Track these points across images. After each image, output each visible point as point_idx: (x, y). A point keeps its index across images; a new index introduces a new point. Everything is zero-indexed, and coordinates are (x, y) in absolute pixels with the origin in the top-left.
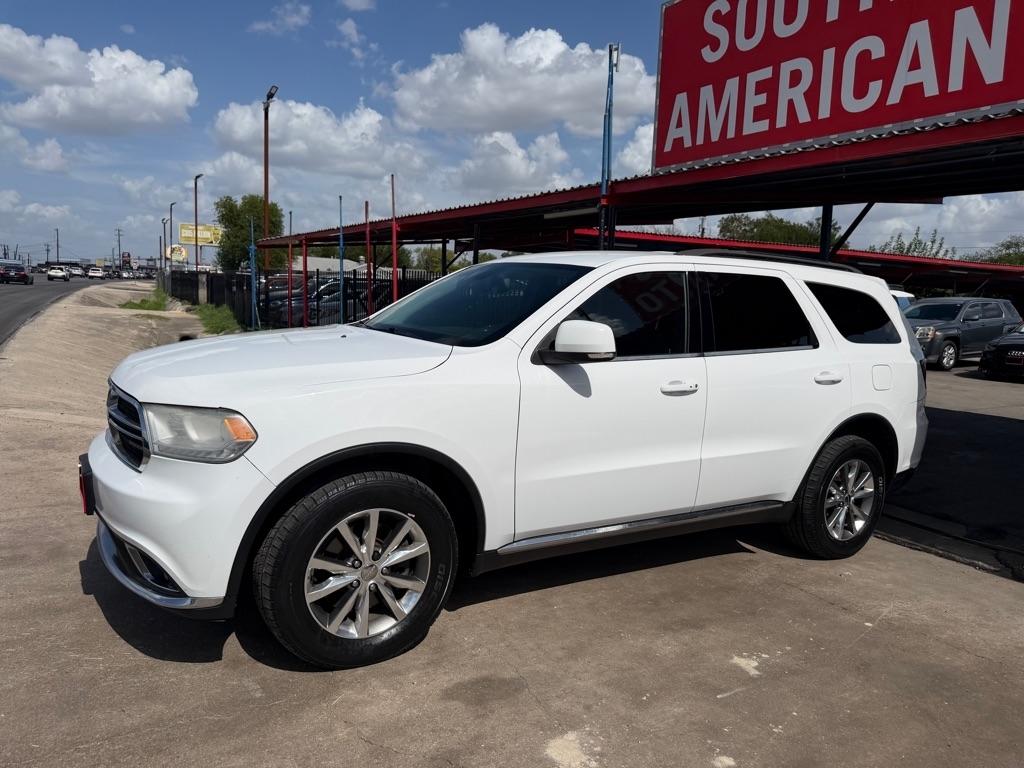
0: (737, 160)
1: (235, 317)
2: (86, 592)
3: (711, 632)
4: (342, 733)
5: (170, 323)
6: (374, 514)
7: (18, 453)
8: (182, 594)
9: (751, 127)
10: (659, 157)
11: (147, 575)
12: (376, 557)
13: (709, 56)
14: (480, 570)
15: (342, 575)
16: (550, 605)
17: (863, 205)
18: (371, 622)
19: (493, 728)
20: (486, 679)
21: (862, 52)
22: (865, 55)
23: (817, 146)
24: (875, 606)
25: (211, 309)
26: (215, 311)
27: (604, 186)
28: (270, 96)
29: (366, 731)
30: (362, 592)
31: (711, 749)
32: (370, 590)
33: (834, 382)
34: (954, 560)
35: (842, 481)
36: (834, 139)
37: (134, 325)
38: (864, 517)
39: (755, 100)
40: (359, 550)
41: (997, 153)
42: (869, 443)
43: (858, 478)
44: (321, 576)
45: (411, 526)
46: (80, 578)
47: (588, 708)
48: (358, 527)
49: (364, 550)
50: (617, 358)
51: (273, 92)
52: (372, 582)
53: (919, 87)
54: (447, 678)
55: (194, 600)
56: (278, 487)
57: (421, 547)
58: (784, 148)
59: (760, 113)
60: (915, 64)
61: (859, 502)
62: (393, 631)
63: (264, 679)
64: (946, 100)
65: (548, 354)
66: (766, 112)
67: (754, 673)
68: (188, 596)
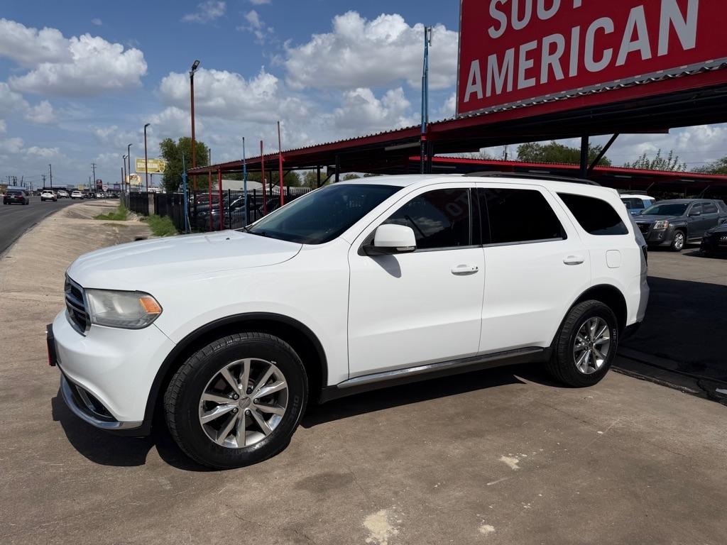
0: (514, 107)
1: (174, 224)
2: (55, 419)
3: (488, 439)
4: (223, 513)
5: (129, 229)
6: (247, 362)
7: (15, 323)
8: (114, 420)
9: (524, 84)
10: (461, 106)
11: (91, 407)
12: (249, 391)
13: (494, 33)
14: (325, 399)
15: (226, 404)
16: (377, 423)
17: (612, 135)
18: (247, 437)
19: (328, 508)
20: (328, 475)
21: (599, 28)
22: (600, 31)
23: (568, 96)
24: (606, 420)
25: (157, 219)
26: (160, 220)
27: (423, 128)
28: (194, 68)
29: (240, 512)
30: (240, 416)
31: (479, 521)
32: (246, 415)
33: (578, 263)
34: (667, 386)
35: (586, 332)
36: (580, 91)
37: (102, 231)
38: (603, 357)
39: (525, 64)
40: (237, 387)
41: (696, 98)
42: (605, 305)
43: (598, 330)
44: (211, 406)
45: (273, 369)
46: (52, 409)
47: (396, 493)
48: (237, 371)
49: (240, 387)
50: (417, 250)
51: (196, 64)
52: (247, 409)
53: (638, 53)
54: (300, 474)
55: (122, 423)
56: (177, 345)
57: (282, 384)
58: (545, 99)
59: (530, 73)
60: (635, 37)
61: (599, 347)
62: (263, 443)
63: (173, 477)
64: (657, 62)
65: (369, 248)
66: (533, 73)
67: (515, 467)
68: (117, 421)
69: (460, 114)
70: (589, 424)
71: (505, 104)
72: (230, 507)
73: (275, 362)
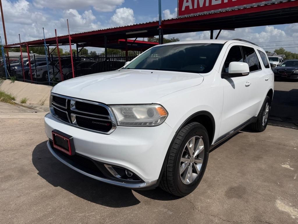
0: (211, 13)
6: (194, 138)
8: (142, 181)
9: (215, 3)
10: (180, 12)
11: (118, 176)
27: (160, 22)
32: (192, 166)
33: (267, 80)
38: (267, 118)
42: (269, 97)
43: (267, 108)
45: (201, 140)
52: (192, 162)
55: (147, 183)
56: (176, 133)
57: (202, 147)
62: (198, 178)
65: (226, 74)
67: (292, 169)
68: (145, 182)
69: (180, 16)
70: (287, 146)
71: (205, 12)
72: (215, 216)
73: (202, 137)
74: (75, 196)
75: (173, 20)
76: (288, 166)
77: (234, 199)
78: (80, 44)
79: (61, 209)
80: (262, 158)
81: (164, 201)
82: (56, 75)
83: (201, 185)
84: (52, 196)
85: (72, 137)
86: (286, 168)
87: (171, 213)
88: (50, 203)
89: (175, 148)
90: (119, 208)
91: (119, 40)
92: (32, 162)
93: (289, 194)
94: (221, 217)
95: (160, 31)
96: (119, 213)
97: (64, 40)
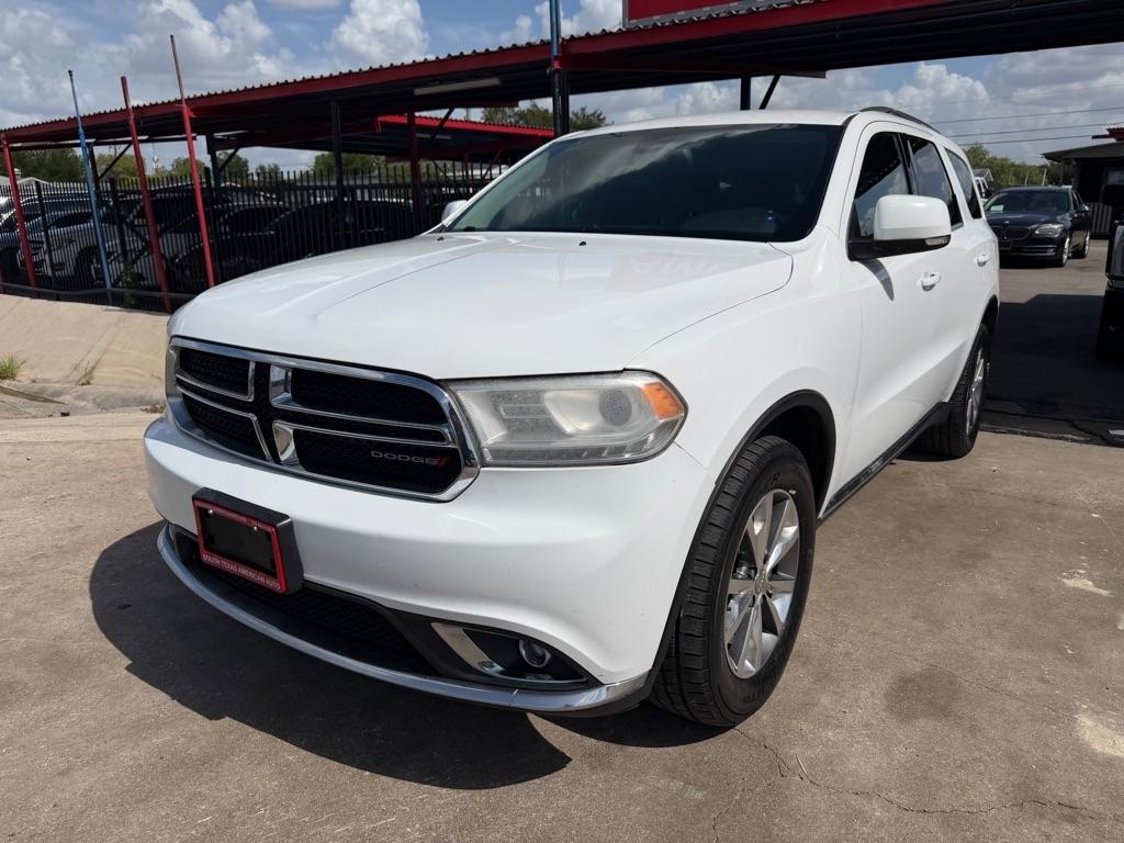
4: (875, 811)
6: (769, 499)
8: (591, 682)
10: (634, 5)
19: (1007, 740)
27: (554, 45)
29: (898, 798)
30: (756, 610)
32: (761, 606)
33: (985, 263)
34: (1042, 436)
54: (865, 693)
57: (792, 533)
63: (670, 769)
67: (1104, 592)
68: (603, 685)
69: (633, 21)
70: (1065, 507)
71: (732, 5)
72: (867, 795)
73: (794, 492)
74: (304, 752)
75: (606, 35)
76: (1087, 585)
77: (922, 722)
78: (219, 135)
79: (252, 810)
80: (986, 556)
81: (661, 749)
82: (134, 262)
83: (792, 676)
84: (205, 761)
85: (285, 517)
86: (1083, 590)
87: (699, 795)
88: (203, 789)
89: (708, 542)
90: (492, 791)
91: (380, 119)
92: (94, 623)
93: (1115, 690)
94: (893, 795)
95: (556, 79)
96: (494, 810)
97: (160, 122)
